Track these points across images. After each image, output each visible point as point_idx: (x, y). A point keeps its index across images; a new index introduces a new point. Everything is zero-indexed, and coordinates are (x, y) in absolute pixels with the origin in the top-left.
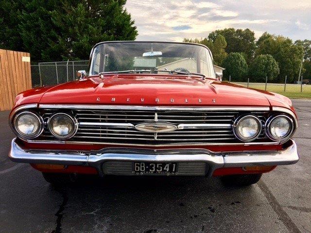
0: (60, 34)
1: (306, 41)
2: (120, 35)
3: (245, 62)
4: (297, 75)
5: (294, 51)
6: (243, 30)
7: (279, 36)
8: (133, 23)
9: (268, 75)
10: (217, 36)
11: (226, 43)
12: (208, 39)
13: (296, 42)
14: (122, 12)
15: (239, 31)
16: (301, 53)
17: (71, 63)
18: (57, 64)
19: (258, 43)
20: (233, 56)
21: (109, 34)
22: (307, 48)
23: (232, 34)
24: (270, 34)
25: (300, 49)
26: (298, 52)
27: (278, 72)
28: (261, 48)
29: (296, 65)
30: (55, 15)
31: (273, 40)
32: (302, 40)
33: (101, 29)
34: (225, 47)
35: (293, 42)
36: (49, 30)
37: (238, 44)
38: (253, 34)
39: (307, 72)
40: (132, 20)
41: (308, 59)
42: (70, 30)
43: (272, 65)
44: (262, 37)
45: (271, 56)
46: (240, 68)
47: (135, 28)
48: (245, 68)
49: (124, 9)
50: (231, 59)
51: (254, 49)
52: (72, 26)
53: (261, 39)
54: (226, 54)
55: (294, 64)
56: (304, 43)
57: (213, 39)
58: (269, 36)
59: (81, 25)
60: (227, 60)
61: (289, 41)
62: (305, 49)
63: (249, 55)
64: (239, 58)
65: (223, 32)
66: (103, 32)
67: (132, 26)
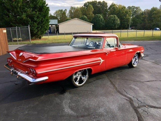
1: (133, 7)
2: (41, 12)
3: (103, 19)
4: (128, 25)
5: (127, 12)
6: (102, 2)
7: (119, 5)
9: (115, 26)
10: (88, 5)
11: (93, 9)
12: (84, 7)
13: (128, 7)
15: (99, 2)
16: (130, 13)
17: (19, 28)
18: (11, 29)
19: (109, 8)
20: (97, 16)
21: (36, 12)
22: (133, 10)
23: (96, 4)
24: (115, 4)
25: (130, 11)
26: (129, 13)
27: (119, 24)
28: (111, 11)
29: (128, 20)
31: (116, 7)
32: (131, 6)
34: (93, 11)
35: (127, 7)
37: (99, 9)
38: (107, 4)
39: (133, 23)
41: (134, 16)
42: (15, 10)
43: (117, 20)
44: (111, 5)
45: (116, 16)
46: (101, 23)
47: (48, 8)
48: (103, 22)
50: (96, 17)
51: (108, 12)
52: (17, 9)
53: (111, 6)
54: (93, 15)
55: (127, 20)
56: (132, 8)
57: (86, 7)
58: (114, 5)
59: (21, 7)
60: (94, 18)
61: (125, 7)
62: (132, 11)
63: (105, 15)
64: (100, 17)
65: (91, 3)
66: (33, 11)
67: (47, 6)
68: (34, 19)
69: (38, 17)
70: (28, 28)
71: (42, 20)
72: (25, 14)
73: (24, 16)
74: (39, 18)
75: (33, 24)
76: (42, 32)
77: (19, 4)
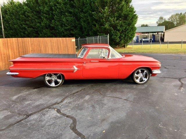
0: (97, 23)
2: (126, 20)
8: (134, 12)
14: (130, 7)
17: (100, 37)
30: (95, 14)
33: (116, 18)
36: (93, 21)
40: (134, 10)
42: (101, 20)
47: (135, 15)
49: (131, 5)
52: (102, 19)
59: (106, 17)
66: (117, 20)
67: (135, 14)
68: (117, 28)
69: (121, 26)
70: (107, 37)
71: (126, 28)
72: (108, 24)
73: (107, 26)
74: (123, 26)
75: (116, 33)
76: (125, 41)
77: (105, 15)
